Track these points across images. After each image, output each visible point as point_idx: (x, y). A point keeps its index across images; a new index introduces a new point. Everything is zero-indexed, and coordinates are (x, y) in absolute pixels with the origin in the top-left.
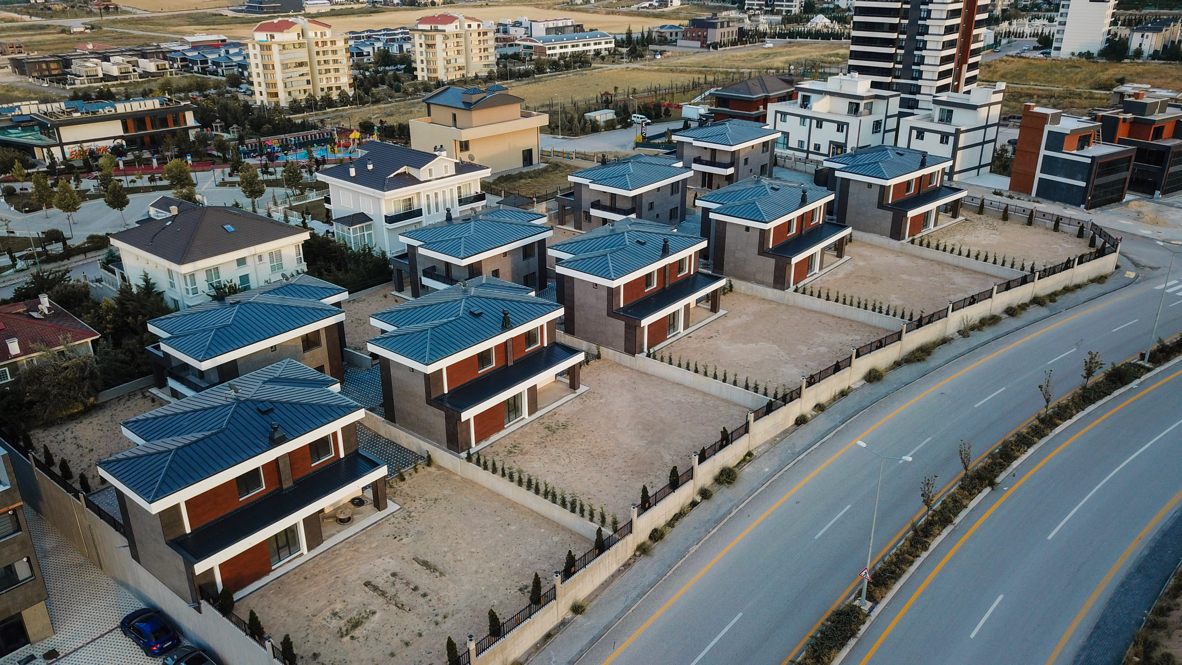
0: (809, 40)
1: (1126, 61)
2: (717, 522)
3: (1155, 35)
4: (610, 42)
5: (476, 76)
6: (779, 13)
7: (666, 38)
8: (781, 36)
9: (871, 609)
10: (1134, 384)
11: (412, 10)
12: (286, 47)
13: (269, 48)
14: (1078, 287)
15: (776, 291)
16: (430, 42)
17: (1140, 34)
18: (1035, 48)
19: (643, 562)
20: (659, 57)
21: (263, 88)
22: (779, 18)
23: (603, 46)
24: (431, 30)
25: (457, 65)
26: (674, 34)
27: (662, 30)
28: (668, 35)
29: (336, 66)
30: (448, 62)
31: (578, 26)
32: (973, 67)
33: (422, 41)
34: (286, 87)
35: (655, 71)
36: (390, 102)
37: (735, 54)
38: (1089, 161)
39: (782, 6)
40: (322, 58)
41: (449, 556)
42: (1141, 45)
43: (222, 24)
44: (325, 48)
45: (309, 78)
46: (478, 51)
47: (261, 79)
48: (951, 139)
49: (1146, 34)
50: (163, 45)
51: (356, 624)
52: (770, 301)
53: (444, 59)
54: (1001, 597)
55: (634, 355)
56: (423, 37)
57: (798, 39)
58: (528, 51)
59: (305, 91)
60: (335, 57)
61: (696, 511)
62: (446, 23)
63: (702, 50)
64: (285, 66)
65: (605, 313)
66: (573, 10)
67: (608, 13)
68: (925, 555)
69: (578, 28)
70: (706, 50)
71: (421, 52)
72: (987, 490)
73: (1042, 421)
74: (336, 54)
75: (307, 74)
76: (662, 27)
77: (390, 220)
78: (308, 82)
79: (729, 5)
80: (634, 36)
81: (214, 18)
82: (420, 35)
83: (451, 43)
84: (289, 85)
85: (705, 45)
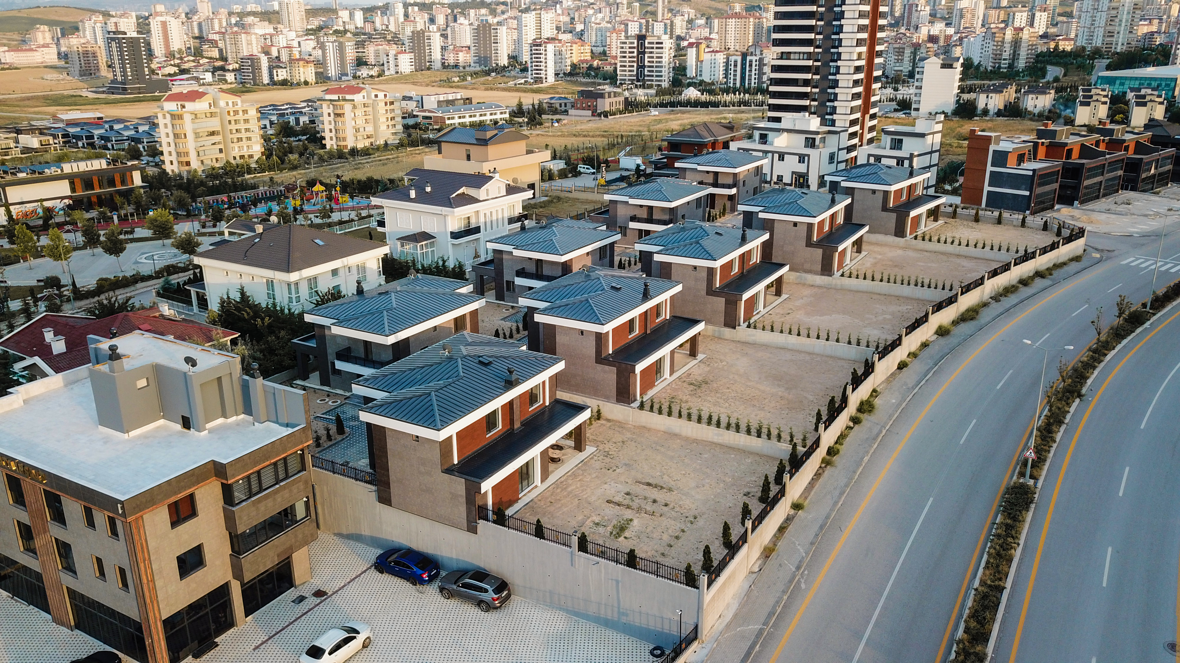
0: (689, 108)
1: (976, 118)
2: (875, 439)
3: (998, 95)
4: (505, 113)
5: (386, 144)
6: (650, 87)
7: (556, 109)
8: (662, 105)
9: (1035, 484)
10: (1147, 325)
11: (285, 89)
12: (198, 116)
13: (180, 117)
14: (1064, 264)
15: (823, 277)
16: (339, 111)
17: (985, 95)
18: (896, 110)
19: (829, 470)
20: (556, 125)
21: (174, 158)
22: (653, 91)
23: (498, 116)
24: (339, 100)
25: (365, 134)
26: (563, 105)
27: (552, 101)
28: (558, 106)
29: (248, 134)
30: (357, 130)
31: (468, 99)
32: (873, 117)
33: (331, 111)
34: (199, 155)
35: (558, 136)
36: (308, 168)
37: (629, 120)
38: (1031, 173)
39: (652, 81)
40: (234, 127)
41: (665, 477)
42: (986, 104)
43: (85, 105)
44: (237, 117)
45: (221, 146)
46: (385, 120)
47: (172, 148)
48: (906, 163)
49: (990, 95)
50: (33, 123)
51: (622, 529)
52: (819, 287)
53: (354, 127)
54: (1127, 469)
55: (735, 328)
56: (331, 106)
57: (679, 108)
58: (428, 121)
59: (217, 160)
60: (247, 126)
61: (853, 433)
62: (354, 93)
63: (593, 118)
64: (197, 135)
65: (704, 292)
66: (452, 87)
67: (486, 89)
68: (1055, 445)
69: (468, 101)
70: (598, 118)
71: (330, 121)
72: (1077, 400)
73: (1095, 351)
74: (248, 122)
75: (219, 143)
76: (552, 98)
77: (455, 235)
78: (221, 151)
79: (601, 81)
80: (525, 108)
81: (74, 99)
82: (329, 105)
83: (359, 112)
84: (201, 153)
85: (596, 114)
